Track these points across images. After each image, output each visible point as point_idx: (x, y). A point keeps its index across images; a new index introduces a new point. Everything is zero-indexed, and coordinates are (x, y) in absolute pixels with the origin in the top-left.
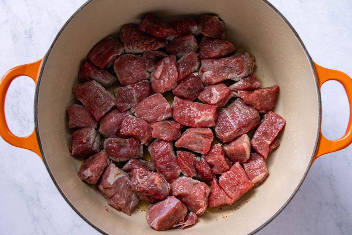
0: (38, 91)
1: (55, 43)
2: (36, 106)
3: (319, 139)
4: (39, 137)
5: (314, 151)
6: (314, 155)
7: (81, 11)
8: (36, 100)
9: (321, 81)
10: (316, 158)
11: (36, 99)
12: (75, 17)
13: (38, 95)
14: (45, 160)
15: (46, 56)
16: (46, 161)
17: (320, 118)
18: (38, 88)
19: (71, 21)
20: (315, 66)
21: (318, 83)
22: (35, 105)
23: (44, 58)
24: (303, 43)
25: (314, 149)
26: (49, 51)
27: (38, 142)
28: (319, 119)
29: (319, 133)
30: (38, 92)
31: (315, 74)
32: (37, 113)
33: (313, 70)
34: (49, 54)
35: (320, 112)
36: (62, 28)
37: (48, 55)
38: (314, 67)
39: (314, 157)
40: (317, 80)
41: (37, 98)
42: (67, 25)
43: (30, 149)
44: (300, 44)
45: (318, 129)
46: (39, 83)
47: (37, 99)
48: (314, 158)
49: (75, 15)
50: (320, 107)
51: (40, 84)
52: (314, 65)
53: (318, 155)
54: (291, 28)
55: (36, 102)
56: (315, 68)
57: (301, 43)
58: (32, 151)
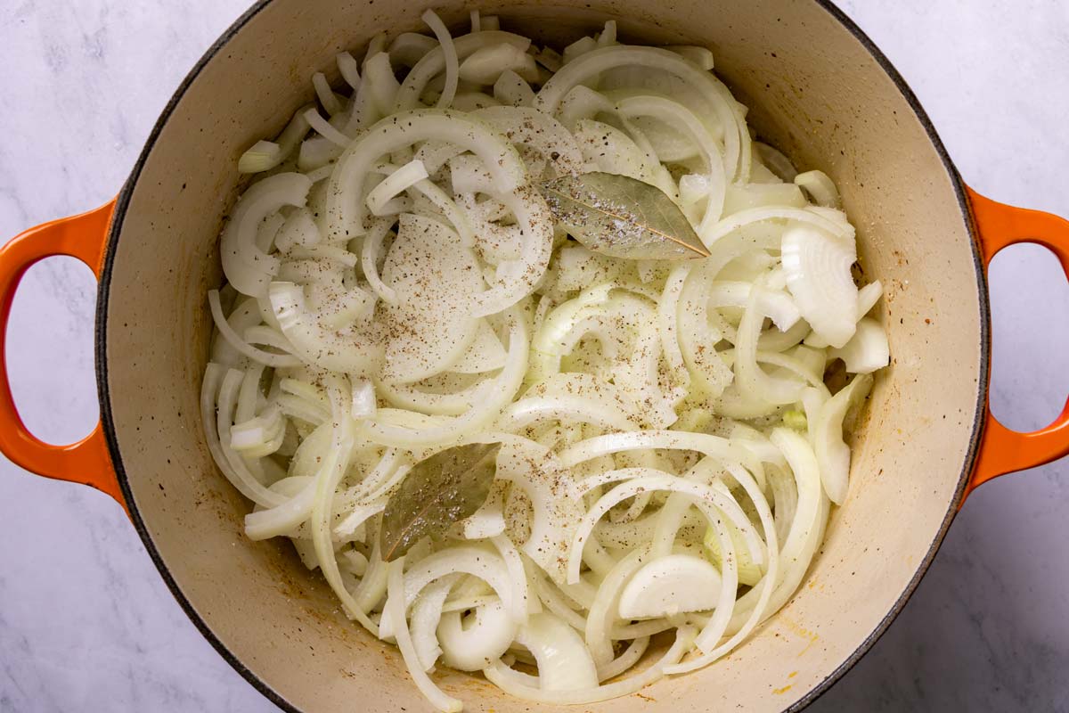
0: (104, 304)
1: (153, 149)
2: (102, 350)
3: (981, 429)
4: (117, 445)
5: (965, 467)
6: (967, 480)
7: (228, 43)
8: (102, 330)
9: (991, 247)
10: (972, 489)
11: (100, 327)
12: (210, 63)
13: (106, 317)
14: (138, 515)
15: (126, 192)
16: (140, 518)
17: (985, 366)
18: (104, 294)
19: (199, 76)
20: (970, 198)
21: (981, 253)
22: (99, 347)
23: (119, 197)
24: (933, 128)
25: (966, 462)
26: (132, 175)
27: (111, 461)
28: (982, 367)
29: (981, 411)
30: (106, 305)
31: (970, 225)
32: (106, 370)
33: (964, 212)
34: (134, 184)
35: (985, 345)
36: (170, 102)
37: (132, 189)
38: (968, 203)
39: (966, 484)
40: (977, 244)
41: (102, 326)
42: (187, 91)
43: (91, 481)
44: (923, 129)
45: (979, 397)
46: (107, 276)
47: (105, 327)
48: (967, 489)
49: (211, 57)
50: (985, 330)
51: (112, 281)
52: (966, 197)
53: (979, 480)
54: (894, 80)
55: (102, 338)
56: (972, 205)
57: (926, 126)
58: (97, 488)
